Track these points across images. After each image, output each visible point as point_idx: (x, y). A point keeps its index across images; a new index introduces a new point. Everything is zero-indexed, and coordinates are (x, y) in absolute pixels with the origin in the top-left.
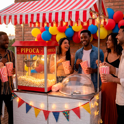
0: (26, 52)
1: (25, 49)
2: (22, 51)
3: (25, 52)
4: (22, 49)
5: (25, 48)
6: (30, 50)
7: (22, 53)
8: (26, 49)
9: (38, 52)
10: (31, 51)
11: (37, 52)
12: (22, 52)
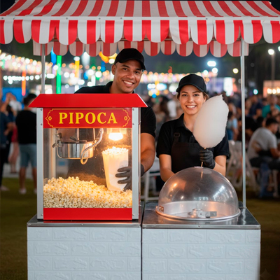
0: (77, 122)
1: (71, 114)
2: (61, 118)
3: (71, 122)
4: (61, 114)
5: (71, 111)
6: (90, 116)
7: (61, 125)
8: (77, 114)
9: (115, 122)
10: (91, 120)
11: (112, 122)
12: (61, 122)
